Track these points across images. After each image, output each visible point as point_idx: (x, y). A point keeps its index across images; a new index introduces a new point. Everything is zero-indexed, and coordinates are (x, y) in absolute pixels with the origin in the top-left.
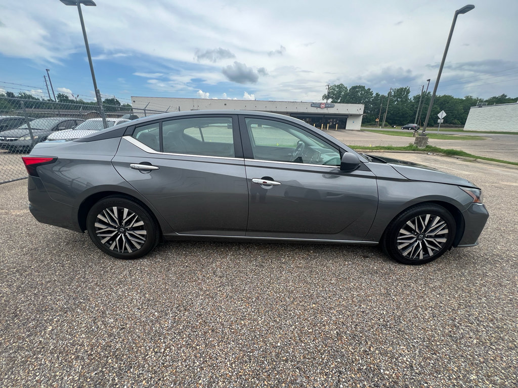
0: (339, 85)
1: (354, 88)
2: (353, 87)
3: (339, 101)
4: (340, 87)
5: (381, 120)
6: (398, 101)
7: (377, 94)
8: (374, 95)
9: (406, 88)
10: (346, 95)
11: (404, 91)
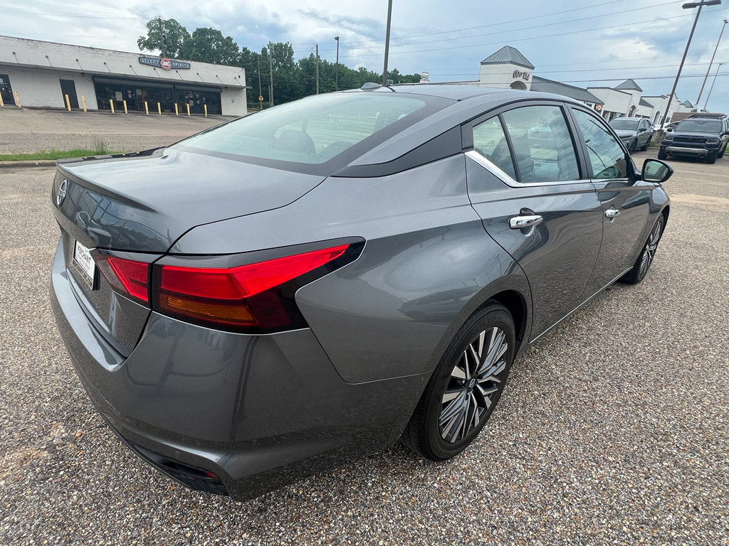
0: (169, 22)
1: (201, 32)
2: (198, 30)
3: (176, 55)
4: (172, 25)
5: (266, 99)
6: (279, 66)
7: (245, 49)
8: (240, 51)
9: (286, 45)
10: (189, 44)
11: (285, 50)
